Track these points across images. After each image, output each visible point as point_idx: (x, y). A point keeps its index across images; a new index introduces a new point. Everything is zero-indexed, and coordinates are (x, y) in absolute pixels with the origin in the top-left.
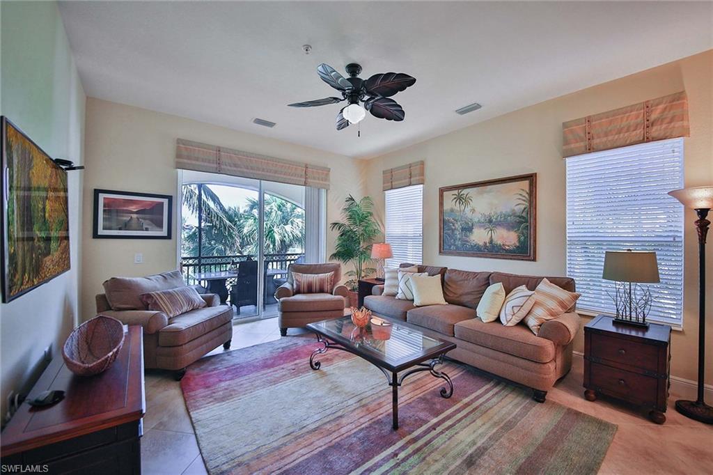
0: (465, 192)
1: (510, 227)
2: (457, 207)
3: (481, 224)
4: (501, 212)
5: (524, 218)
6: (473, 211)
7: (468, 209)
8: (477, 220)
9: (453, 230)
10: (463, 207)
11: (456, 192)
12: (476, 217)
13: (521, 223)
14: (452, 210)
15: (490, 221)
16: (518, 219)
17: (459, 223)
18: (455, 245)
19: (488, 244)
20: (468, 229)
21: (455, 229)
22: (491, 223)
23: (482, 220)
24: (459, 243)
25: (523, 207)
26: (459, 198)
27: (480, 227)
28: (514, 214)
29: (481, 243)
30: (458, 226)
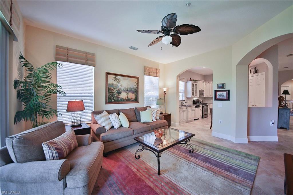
0: (118, 77)
1: (133, 93)
2: (115, 83)
3: (124, 91)
4: (131, 87)
5: (136, 90)
6: (121, 85)
7: (119, 85)
8: (123, 89)
9: (113, 93)
10: (117, 83)
11: (114, 76)
12: (123, 88)
13: (136, 91)
14: (112, 84)
15: (127, 90)
16: (135, 90)
17: (116, 90)
18: (114, 99)
19: (127, 99)
20: (119, 93)
21: (114, 92)
22: (127, 91)
23: (125, 89)
24: (115, 98)
25: (136, 86)
26: (116, 79)
27: (124, 92)
28: (134, 89)
29: (124, 98)
30: (115, 91)
